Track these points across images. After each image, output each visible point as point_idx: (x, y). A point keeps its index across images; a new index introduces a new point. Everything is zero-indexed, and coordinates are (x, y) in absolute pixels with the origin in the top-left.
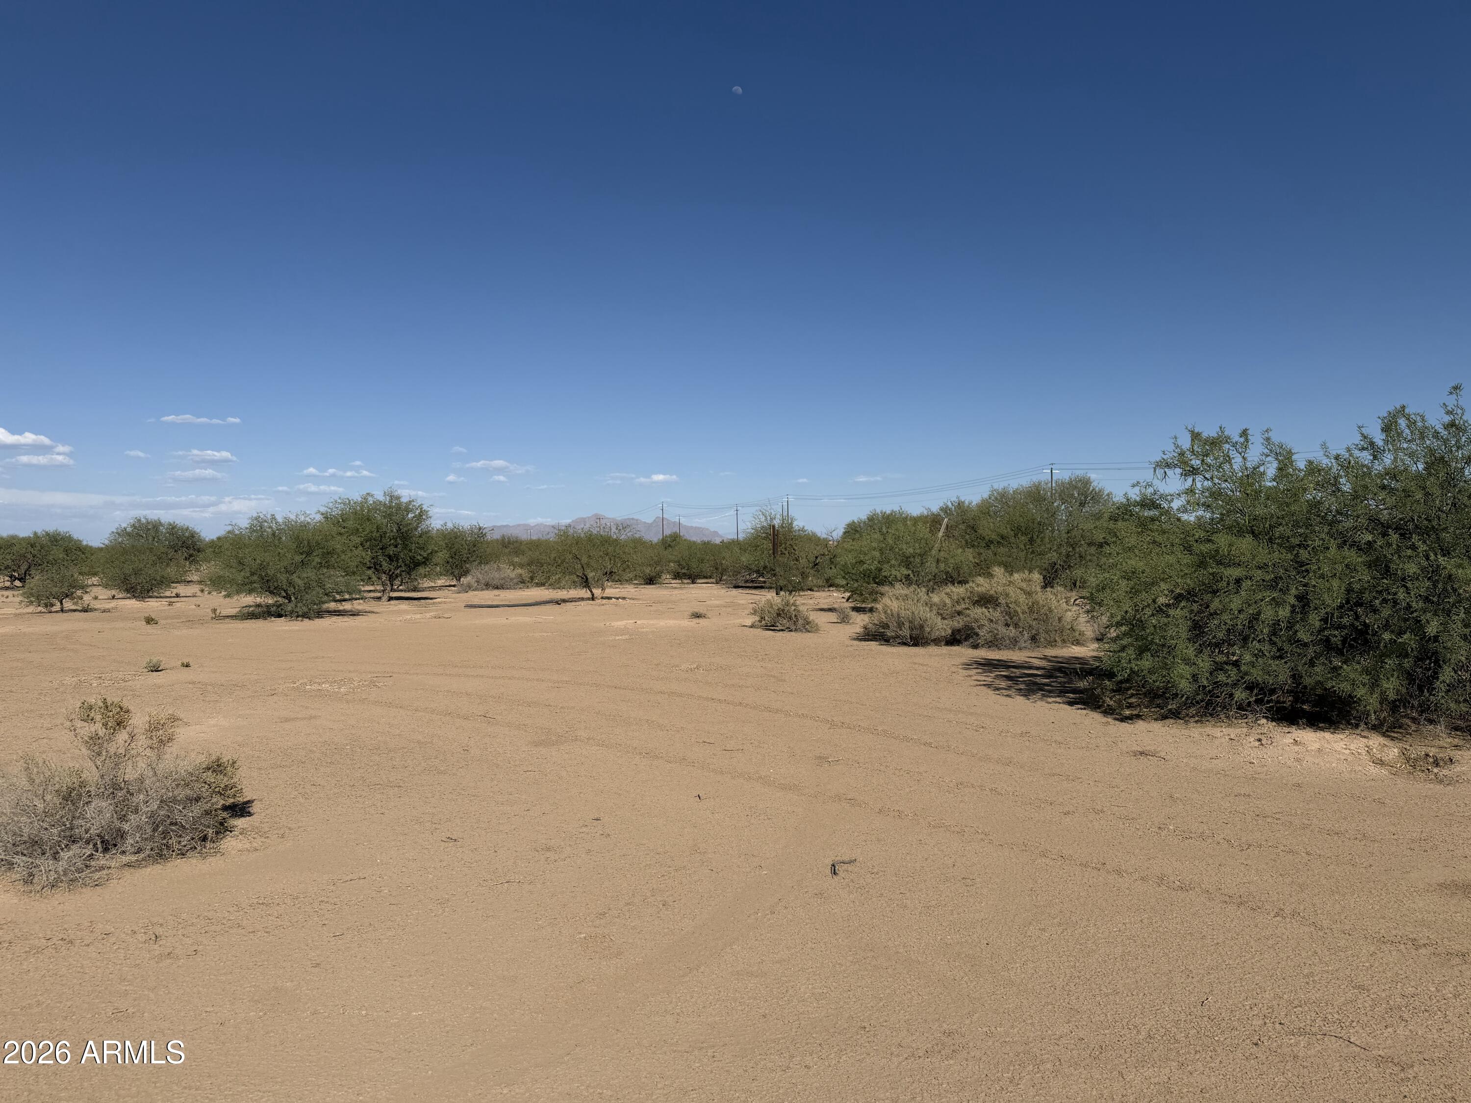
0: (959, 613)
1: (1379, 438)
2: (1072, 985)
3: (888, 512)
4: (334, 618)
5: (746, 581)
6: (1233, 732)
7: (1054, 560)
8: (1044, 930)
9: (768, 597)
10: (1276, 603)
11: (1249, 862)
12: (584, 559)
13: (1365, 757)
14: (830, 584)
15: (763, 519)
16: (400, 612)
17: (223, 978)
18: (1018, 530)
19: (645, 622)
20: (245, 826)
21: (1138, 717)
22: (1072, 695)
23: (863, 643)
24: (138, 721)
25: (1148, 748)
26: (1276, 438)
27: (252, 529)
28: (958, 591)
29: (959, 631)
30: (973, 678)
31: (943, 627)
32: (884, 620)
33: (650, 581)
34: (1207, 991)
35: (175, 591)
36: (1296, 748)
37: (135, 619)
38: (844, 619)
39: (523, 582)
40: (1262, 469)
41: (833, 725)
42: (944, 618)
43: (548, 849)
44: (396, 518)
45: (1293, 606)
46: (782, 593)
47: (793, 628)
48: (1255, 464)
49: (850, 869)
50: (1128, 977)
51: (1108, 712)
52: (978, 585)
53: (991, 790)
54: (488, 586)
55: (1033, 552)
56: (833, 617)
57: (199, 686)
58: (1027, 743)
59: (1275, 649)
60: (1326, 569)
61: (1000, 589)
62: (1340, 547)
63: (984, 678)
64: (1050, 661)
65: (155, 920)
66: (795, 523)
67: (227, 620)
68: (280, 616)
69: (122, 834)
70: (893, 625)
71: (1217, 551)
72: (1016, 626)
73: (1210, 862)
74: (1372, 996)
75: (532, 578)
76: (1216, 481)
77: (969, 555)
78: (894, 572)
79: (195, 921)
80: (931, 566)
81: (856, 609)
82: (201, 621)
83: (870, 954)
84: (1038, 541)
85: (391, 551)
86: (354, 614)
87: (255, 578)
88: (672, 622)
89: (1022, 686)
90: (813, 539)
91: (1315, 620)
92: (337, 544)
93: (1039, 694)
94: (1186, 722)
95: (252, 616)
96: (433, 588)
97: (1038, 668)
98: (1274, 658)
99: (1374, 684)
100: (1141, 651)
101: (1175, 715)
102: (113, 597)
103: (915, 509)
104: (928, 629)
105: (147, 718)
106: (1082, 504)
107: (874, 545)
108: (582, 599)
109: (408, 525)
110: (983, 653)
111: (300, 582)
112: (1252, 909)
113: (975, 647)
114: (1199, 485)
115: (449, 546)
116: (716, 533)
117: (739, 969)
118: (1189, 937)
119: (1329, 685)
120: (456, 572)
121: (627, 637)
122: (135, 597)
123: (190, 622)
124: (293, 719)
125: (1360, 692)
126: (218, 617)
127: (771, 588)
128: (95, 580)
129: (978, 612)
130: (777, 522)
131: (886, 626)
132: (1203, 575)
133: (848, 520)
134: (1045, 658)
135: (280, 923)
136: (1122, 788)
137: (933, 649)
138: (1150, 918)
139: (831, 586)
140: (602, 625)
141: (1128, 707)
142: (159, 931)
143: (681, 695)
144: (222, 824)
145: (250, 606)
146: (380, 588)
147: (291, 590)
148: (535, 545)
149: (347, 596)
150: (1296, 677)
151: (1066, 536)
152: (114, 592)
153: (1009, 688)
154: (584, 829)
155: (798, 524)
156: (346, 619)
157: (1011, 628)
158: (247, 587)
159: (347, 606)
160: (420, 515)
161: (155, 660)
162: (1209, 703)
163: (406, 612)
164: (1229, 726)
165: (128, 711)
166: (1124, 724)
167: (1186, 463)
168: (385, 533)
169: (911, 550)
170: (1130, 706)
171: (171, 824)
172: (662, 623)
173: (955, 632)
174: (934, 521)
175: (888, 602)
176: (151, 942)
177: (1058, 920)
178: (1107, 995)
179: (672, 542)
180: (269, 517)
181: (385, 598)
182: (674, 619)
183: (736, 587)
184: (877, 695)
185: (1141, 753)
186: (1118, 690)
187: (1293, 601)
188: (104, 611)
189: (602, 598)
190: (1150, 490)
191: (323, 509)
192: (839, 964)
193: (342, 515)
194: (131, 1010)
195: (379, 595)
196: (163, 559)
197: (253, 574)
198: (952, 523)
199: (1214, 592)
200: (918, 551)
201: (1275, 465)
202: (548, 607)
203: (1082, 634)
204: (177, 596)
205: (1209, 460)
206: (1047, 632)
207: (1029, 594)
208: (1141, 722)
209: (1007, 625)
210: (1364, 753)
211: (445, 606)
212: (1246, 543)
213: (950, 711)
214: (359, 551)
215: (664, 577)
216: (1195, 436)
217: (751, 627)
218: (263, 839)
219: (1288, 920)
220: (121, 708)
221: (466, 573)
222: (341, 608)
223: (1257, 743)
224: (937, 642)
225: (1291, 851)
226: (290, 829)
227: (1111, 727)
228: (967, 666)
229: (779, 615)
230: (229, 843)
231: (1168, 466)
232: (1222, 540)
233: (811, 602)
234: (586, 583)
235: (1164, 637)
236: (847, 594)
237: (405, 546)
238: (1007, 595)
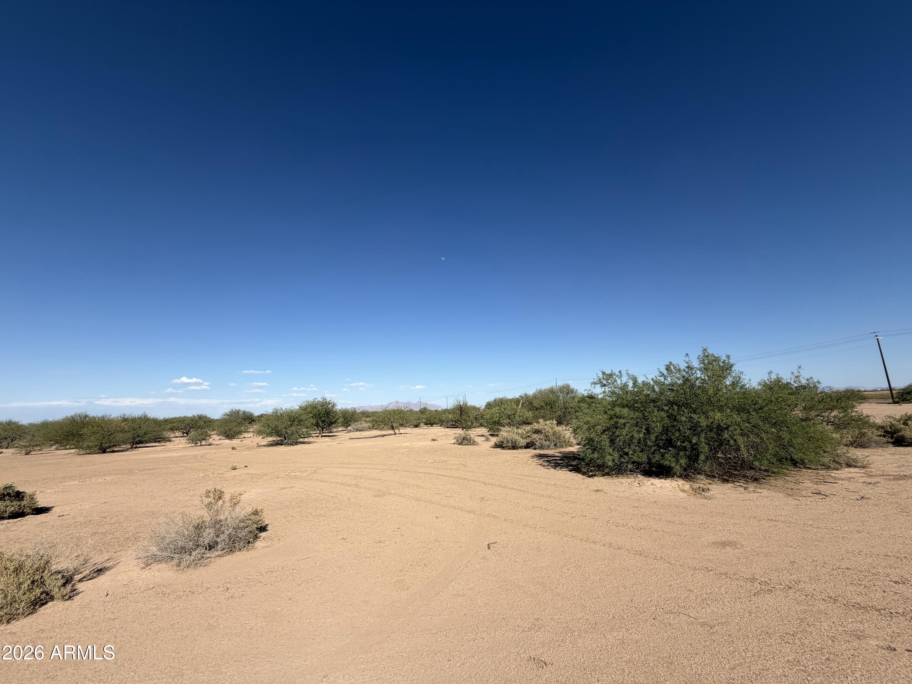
0: (529, 436)
1: (665, 373)
2: (582, 594)
3: (501, 398)
4: (302, 445)
5: (451, 425)
6: (629, 480)
7: (560, 414)
8: (569, 569)
9: (459, 432)
10: (639, 432)
11: (641, 536)
12: (392, 420)
13: (677, 489)
14: (481, 425)
15: (456, 402)
16: (325, 442)
17: (253, 607)
18: (547, 404)
19: (415, 443)
20: (265, 536)
21: (595, 475)
22: (570, 467)
23: (495, 449)
24: (227, 497)
25: (600, 488)
26: (631, 373)
27: (273, 413)
28: (528, 428)
29: (529, 443)
30: (536, 462)
31: (523, 442)
32: (502, 440)
33: (416, 426)
34: (633, 595)
35: (243, 436)
36: (653, 486)
37: (228, 448)
38: (487, 440)
39: (370, 428)
40: (627, 384)
41: (485, 484)
42: (523, 439)
43: (380, 542)
44: (325, 407)
45: (644, 433)
46: (464, 430)
47: (469, 444)
48: (625, 381)
49: (495, 546)
50: (602, 590)
51: (584, 474)
52: (534, 426)
53: (545, 509)
54: (357, 430)
55: (552, 411)
56: (483, 439)
57: (250, 475)
58: (556, 488)
59: (640, 449)
60: (655, 419)
61: (542, 427)
62: (658, 411)
63: (539, 462)
64: (562, 454)
65: (227, 581)
66: (468, 404)
67: (262, 447)
68: (282, 445)
69: (217, 543)
70: (505, 442)
71: (616, 414)
72: (549, 441)
73: (627, 536)
74: (695, 594)
75: (373, 427)
76: (613, 388)
77: (530, 414)
78: (504, 421)
79: (243, 580)
80: (517, 419)
81: (491, 435)
82: (253, 448)
83: (505, 584)
84: (554, 407)
85: (323, 419)
86: (309, 443)
87: (274, 431)
88: (424, 443)
89: (553, 465)
90: (474, 408)
91: (653, 438)
92: (304, 417)
93: (559, 468)
94: (612, 477)
95: (272, 445)
96: (337, 432)
97: (558, 457)
98: (640, 452)
99: (677, 461)
100: (594, 451)
101: (608, 474)
102: (220, 439)
103: (510, 397)
104: (518, 443)
105: (230, 495)
106: (568, 394)
107: (497, 411)
108: (391, 434)
109: (329, 409)
110: (538, 452)
111: (289, 432)
112: (645, 557)
113: (535, 449)
114: (607, 390)
115: (343, 416)
116: (439, 406)
117: (454, 593)
118: (623, 570)
119: (662, 462)
120: (346, 425)
121: (408, 449)
122: (228, 439)
123: (249, 448)
124: (285, 488)
125: (673, 465)
126: (259, 446)
127: (460, 427)
128: (214, 432)
129: (535, 436)
130: (461, 403)
131: (503, 442)
132: (612, 422)
133: (487, 401)
134: (560, 452)
135: (276, 580)
136: (592, 506)
137: (520, 451)
138: (608, 562)
139: (482, 426)
140: (399, 445)
141: (591, 472)
142: (229, 586)
143: (428, 474)
144: (256, 536)
145: (271, 441)
146: (318, 432)
147: (286, 435)
148: (374, 413)
149: (306, 436)
150: (649, 459)
151: (563, 405)
152: (221, 437)
153: (548, 465)
154: (394, 533)
155: (469, 404)
156: (306, 445)
157: (547, 441)
158: (270, 434)
159: (306, 440)
160: (333, 405)
161: (234, 465)
162: (620, 469)
163: (327, 441)
164: (628, 478)
165: (223, 492)
166: (590, 479)
167: (601, 383)
168: (321, 412)
169: (510, 413)
170: (591, 471)
171: (236, 537)
172: (421, 443)
173: (528, 444)
174: (517, 401)
175: (503, 433)
176: (225, 591)
177: (574, 564)
178: (595, 598)
179: (423, 411)
180: (280, 408)
181: (320, 436)
182: (425, 441)
183: (448, 427)
184: (501, 470)
185: (597, 491)
186: (587, 465)
187: (644, 431)
188: (217, 445)
189: (399, 434)
190: (590, 392)
191: (299, 405)
192: (493, 589)
193: (306, 406)
194: (215, 624)
195: (318, 435)
196: (240, 424)
197: (272, 430)
198: (524, 401)
199: (616, 428)
200: (513, 413)
201: (632, 382)
202: (379, 438)
203: (572, 442)
204: (244, 438)
205: (609, 381)
206: (560, 442)
207: (552, 428)
208: (596, 477)
209: (546, 440)
210: (677, 487)
211: (342, 439)
212: (625, 411)
213: (528, 476)
214: (311, 420)
215: (421, 424)
216: (604, 373)
217: (454, 444)
218: (271, 542)
219: (659, 561)
220: (221, 491)
221: (350, 425)
222: (304, 441)
223: (638, 485)
224: (521, 448)
225: (656, 531)
226: (282, 537)
227: (585, 480)
228: (533, 457)
229: (464, 439)
230: (259, 544)
231: (595, 383)
232: (617, 410)
233: (475, 433)
234: (393, 428)
235: (601, 445)
236: (488, 430)
237: (328, 417)
238: (545, 429)
